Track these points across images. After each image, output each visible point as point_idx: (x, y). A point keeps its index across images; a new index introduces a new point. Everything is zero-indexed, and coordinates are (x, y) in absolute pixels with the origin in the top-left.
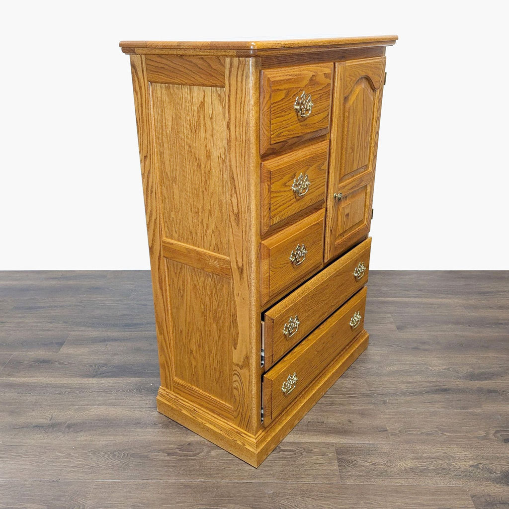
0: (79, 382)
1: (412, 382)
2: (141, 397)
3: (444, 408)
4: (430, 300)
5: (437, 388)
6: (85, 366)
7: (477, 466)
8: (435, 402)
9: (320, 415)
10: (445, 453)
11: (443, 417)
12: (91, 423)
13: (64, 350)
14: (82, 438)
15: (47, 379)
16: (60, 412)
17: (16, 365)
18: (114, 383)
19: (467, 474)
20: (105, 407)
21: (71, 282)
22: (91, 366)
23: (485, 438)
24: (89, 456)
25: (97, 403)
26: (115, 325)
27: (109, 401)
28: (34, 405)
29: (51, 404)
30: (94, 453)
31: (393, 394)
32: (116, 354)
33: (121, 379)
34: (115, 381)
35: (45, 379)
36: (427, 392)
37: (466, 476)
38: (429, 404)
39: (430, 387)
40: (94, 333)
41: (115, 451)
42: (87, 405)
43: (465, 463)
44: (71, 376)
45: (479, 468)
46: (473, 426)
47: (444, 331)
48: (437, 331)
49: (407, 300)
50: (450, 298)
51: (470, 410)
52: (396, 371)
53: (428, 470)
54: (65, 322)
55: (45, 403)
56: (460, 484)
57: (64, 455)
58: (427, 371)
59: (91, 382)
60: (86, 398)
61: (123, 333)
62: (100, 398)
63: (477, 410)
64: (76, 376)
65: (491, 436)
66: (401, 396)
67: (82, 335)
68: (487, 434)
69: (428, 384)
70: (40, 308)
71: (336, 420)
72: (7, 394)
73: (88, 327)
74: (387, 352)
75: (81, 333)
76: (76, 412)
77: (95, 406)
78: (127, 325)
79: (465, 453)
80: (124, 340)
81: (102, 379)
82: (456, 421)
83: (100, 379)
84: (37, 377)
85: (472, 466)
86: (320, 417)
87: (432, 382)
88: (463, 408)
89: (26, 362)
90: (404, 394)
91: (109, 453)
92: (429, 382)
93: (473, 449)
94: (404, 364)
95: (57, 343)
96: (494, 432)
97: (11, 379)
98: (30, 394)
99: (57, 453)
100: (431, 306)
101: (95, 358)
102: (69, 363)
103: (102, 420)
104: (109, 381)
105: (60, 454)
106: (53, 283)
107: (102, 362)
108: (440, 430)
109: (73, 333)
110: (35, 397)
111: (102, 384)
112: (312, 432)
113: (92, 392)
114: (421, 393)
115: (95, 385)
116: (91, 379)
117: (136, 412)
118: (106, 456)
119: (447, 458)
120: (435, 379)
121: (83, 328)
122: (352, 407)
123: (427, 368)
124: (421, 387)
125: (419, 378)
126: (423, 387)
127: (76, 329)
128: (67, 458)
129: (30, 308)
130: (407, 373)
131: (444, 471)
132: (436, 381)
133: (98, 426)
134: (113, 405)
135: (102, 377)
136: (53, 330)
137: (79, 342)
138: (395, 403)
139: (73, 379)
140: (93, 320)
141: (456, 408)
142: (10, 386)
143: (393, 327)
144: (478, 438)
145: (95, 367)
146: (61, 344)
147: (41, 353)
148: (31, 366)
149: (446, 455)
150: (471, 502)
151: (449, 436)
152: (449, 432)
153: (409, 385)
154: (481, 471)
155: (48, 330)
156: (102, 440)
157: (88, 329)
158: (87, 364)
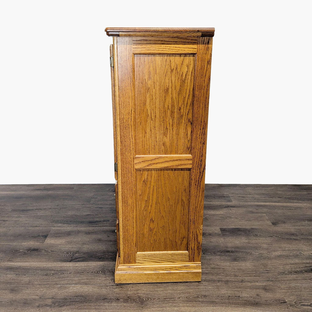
1: (293, 264)
2: (105, 277)
4: (289, 204)
6: (63, 253)
9: (236, 291)
12: (71, 299)
15: (36, 263)
16: (47, 290)
18: (85, 266)
20: (80, 286)
21: (50, 192)
22: (67, 253)
25: (74, 282)
26: (82, 222)
28: (28, 284)
29: (40, 283)
32: (84, 244)
33: (90, 263)
42: (67, 284)
44: (54, 261)
47: (304, 226)
48: (300, 226)
49: (274, 204)
50: (301, 203)
52: (280, 255)
55: (36, 283)
60: (65, 279)
61: (88, 228)
62: (76, 279)
64: (57, 261)
67: (60, 230)
71: (248, 294)
73: (64, 223)
74: (270, 241)
75: (59, 228)
77: (73, 285)
78: (91, 222)
80: (89, 233)
84: (30, 262)
86: (236, 292)
95: (43, 236)
100: (290, 208)
101: (70, 246)
102: (52, 251)
103: (78, 296)
104: (81, 265)
106: (38, 193)
107: (75, 250)
110: (28, 278)
111: (76, 267)
112: (233, 304)
113: (70, 273)
115: (71, 268)
116: (68, 263)
117: (103, 290)
121: (60, 225)
122: (257, 284)
123: (300, 253)
124: (300, 267)
125: (297, 261)
126: (302, 268)
127: (55, 225)
129: (23, 211)
130: (288, 257)
134: (86, 284)
137: (58, 235)
139: (55, 263)
140: (67, 218)
143: (269, 223)
145: (71, 253)
146: (46, 237)
147: (32, 243)
153: (292, 266)
155: (36, 226)
157: (64, 225)
158: (65, 251)
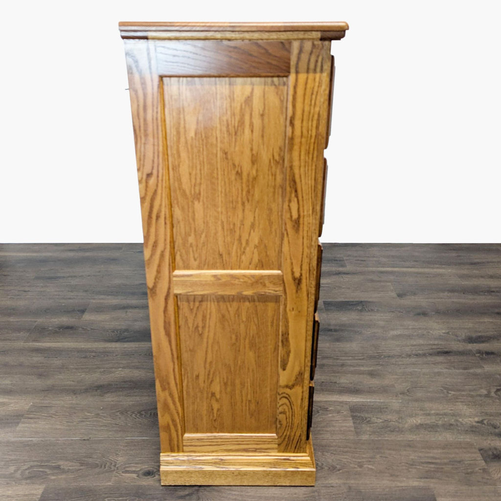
0: (103, 346)
3: (447, 368)
5: (439, 350)
7: (482, 422)
8: (438, 363)
10: (452, 410)
11: (447, 377)
13: (87, 317)
14: (110, 399)
17: (41, 332)
19: (474, 429)
23: (488, 396)
24: (117, 415)
27: (133, 364)
30: (122, 413)
31: (400, 356)
34: (137, 346)
35: (69, 344)
36: (431, 355)
37: (472, 431)
38: (432, 365)
39: (432, 349)
40: (114, 301)
41: (142, 411)
43: (470, 419)
45: (484, 424)
46: (476, 385)
51: (471, 371)
53: (437, 426)
54: (86, 291)
56: (468, 438)
57: (93, 415)
58: (428, 335)
59: (114, 347)
63: (479, 371)
65: (493, 394)
66: (406, 358)
68: (489, 392)
69: (430, 347)
70: (60, 277)
72: (34, 358)
76: (102, 375)
79: (470, 410)
81: (125, 344)
82: (459, 381)
83: (122, 343)
85: (478, 422)
87: (434, 345)
88: (465, 369)
89: (50, 328)
90: (409, 356)
91: (136, 413)
92: (430, 345)
93: (477, 406)
94: (407, 329)
96: (495, 390)
97: (37, 344)
98: (57, 358)
99: (86, 413)
105: (89, 414)
108: (445, 389)
109: (94, 301)
114: (424, 355)
118: (133, 415)
119: (454, 415)
120: (436, 342)
128: (97, 418)
131: (452, 427)
132: (438, 345)
133: (124, 388)
135: (124, 342)
136: (74, 298)
138: (401, 365)
141: (458, 369)
142: (38, 350)
144: (480, 396)
148: (56, 332)
149: (452, 411)
150: (479, 455)
151: (454, 395)
152: (454, 391)
154: (486, 427)
156: (128, 400)
